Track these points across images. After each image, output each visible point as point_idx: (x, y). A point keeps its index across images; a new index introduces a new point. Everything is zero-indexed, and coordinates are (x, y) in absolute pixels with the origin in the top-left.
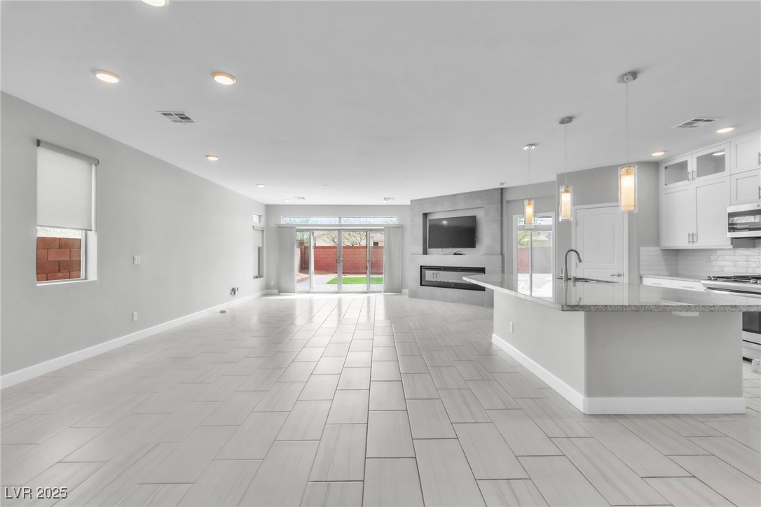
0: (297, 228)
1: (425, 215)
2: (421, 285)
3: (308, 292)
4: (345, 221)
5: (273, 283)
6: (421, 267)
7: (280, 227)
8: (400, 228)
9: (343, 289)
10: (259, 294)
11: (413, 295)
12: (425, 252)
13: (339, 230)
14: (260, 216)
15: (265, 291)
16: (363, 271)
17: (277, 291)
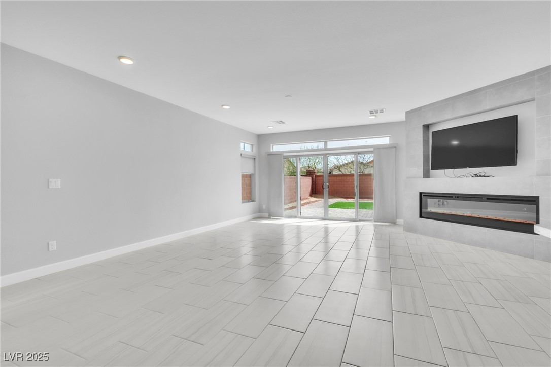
0: (285, 154)
1: (427, 127)
2: (421, 216)
3: (296, 217)
4: (331, 145)
5: (264, 207)
6: (421, 194)
7: (271, 155)
8: (393, 148)
9: (329, 216)
10: (250, 217)
11: (410, 229)
12: (426, 175)
13: (325, 155)
14: (252, 145)
15: (257, 215)
16: (351, 196)
17: (267, 215)
